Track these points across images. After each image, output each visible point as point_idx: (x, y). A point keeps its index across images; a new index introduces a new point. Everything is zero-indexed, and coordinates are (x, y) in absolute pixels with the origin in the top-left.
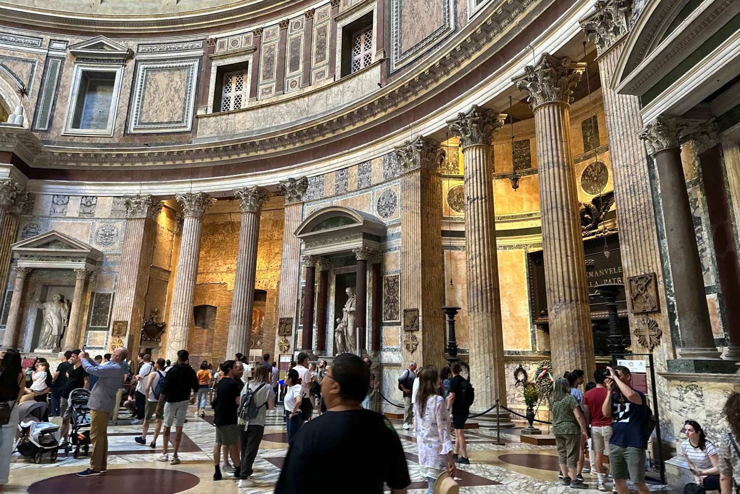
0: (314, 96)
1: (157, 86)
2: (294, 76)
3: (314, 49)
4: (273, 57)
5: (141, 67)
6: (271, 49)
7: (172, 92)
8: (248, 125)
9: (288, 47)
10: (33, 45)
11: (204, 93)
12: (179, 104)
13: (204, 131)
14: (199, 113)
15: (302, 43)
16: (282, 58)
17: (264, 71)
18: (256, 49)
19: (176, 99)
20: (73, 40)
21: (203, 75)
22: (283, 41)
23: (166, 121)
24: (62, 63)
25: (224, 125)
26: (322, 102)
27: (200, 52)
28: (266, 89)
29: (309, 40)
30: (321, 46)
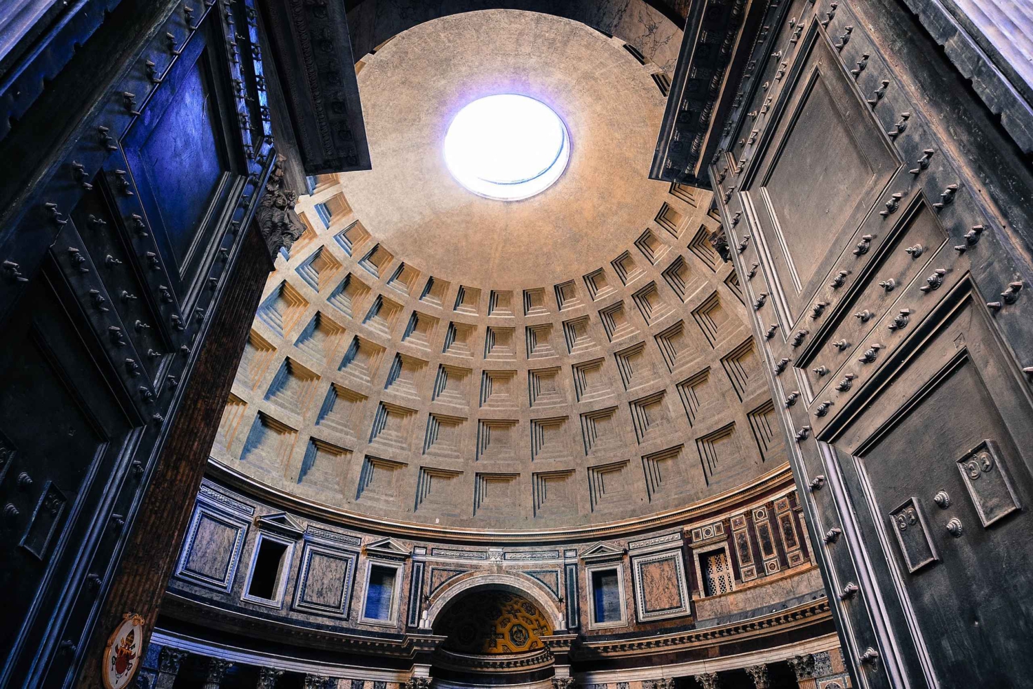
0: (796, 579)
1: (652, 576)
2: (771, 559)
3: (783, 536)
4: (746, 542)
5: (635, 561)
6: (742, 536)
7: (666, 581)
8: (741, 605)
9: (758, 534)
10: (553, 558)
11: (693, 580)
12: (674, 591)
13: (703, 614)
14: (695, 598)
15: (770, 530)
16: (755, 544)
17: (741, 556)
18: (730, 538)
19: (671, 586)
20: (581, 547)
21: (688, 563)
22: (751, 528)
23: (667, 607)
24: (576, 568)
25: (719, 607)
26: (805, 583)
27: (681, 543)
28: (748, 571)
29: (776, 528)
30: (788, 532)
